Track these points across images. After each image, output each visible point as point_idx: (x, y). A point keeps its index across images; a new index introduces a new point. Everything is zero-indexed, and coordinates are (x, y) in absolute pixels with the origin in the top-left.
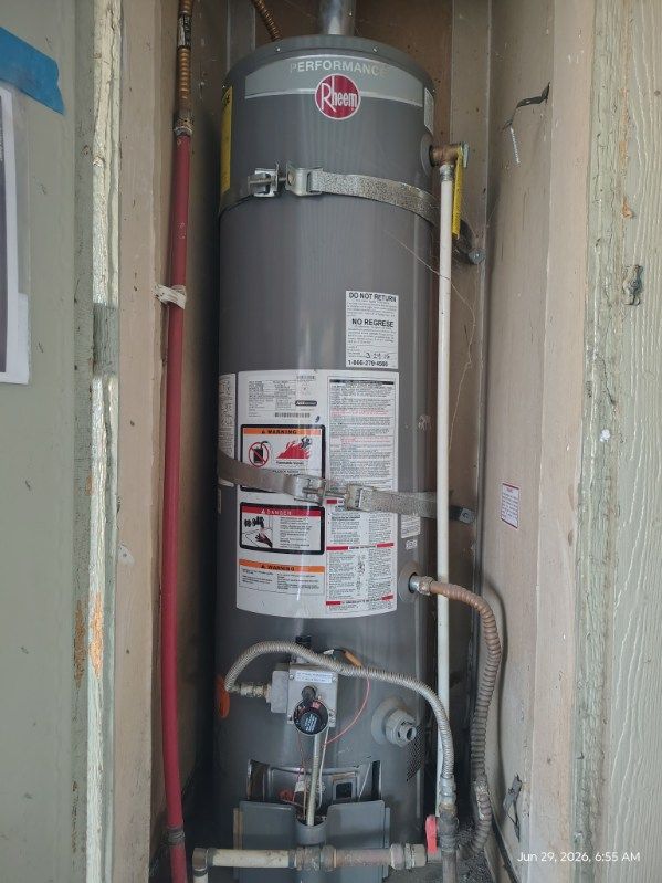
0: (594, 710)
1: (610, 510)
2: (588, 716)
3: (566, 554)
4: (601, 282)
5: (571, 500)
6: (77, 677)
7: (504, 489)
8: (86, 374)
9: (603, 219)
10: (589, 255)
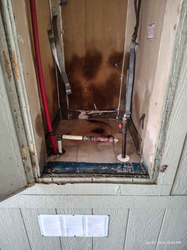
0: (174, 85)
2: (172, 86)
5: (178, 11)
6: (8, 77)
7: (149, 27)
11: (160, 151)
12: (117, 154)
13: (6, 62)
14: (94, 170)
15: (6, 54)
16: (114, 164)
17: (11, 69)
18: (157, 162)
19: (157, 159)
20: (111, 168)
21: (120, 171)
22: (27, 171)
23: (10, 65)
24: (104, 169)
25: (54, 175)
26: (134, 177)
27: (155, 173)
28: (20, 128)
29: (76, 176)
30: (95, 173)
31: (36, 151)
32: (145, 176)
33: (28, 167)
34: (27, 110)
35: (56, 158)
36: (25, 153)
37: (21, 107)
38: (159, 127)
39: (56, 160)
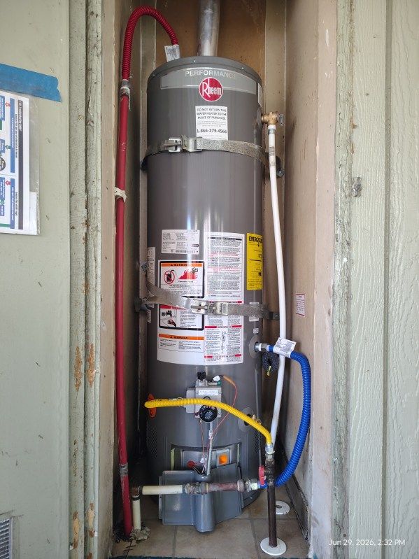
0: (342, 397)
1: (348, 297)
2: (339, 399)
3: (327, 321)
4: (341, 185)
5: (330, 293)
6: (76, 385)
7: (297, 297)
8: (81, 231)
9: (342, 155)
10: (336, 172)
11: (340, 527)
12: (258, 539)
13: (79, 362)
15: (80, 349)
17: (83, 372)
18: (339, 552)
23: (82, 367)
28: (78, 476)
31: (96, 528)
34: (94, 441)
35: (129, 549)
36: (77, 531)
37: (85, 436)
38: (331, 475)
39: (130, 554)
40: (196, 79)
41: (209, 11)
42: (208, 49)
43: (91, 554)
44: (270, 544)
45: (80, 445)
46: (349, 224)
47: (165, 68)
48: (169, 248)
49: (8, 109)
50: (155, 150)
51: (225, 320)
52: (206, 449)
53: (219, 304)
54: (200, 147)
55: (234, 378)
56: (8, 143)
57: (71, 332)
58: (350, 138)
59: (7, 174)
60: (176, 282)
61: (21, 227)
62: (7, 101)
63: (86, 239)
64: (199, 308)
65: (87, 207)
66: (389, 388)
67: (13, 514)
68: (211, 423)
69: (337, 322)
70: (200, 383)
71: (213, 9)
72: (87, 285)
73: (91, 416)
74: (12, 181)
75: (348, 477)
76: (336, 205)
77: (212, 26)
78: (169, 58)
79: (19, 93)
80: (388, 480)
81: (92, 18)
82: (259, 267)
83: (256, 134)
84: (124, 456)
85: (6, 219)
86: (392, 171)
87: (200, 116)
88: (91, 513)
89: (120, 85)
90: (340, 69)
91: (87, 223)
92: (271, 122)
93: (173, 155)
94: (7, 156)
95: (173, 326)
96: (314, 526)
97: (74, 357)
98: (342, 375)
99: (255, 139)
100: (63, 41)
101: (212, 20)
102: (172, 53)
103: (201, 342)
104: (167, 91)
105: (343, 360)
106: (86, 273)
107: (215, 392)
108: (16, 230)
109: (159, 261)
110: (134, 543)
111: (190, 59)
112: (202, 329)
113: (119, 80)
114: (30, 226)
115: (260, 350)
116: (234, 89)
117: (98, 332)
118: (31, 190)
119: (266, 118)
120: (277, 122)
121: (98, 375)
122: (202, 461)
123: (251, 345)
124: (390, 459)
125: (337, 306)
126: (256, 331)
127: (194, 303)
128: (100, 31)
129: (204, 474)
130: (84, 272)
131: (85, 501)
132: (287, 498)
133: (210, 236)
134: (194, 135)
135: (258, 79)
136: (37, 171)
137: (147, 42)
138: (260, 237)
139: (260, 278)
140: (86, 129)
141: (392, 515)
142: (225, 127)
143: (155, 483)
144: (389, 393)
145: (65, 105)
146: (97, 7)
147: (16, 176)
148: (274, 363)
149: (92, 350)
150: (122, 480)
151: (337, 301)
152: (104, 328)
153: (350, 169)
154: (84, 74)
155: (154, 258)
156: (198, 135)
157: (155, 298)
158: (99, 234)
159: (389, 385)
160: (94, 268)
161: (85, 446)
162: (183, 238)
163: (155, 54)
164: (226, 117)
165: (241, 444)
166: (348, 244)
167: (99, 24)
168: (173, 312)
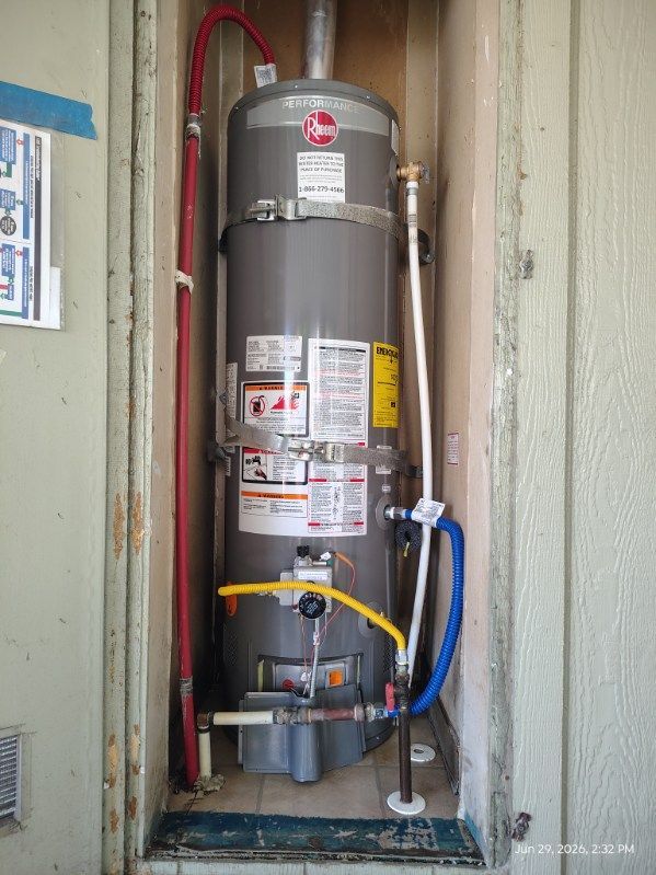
0: (504, 572)
1: (513, 427)
2: (499, 576)
3: (484, 464)
4: (504, 262)
5: (487, 421)
6: (115, 550)
7: (449, 439)
8: (124, 327)
9: (506, 218)
10: (496, 244)
11: (501, 764)
12: (385, 792)
13: (119, 517)
14: (310, 839)
15: (122, 498)
16: (377, 821)
17: (125, 531)
18: (498, 802)
19: (499, 793)
20: (367, 833)
21: (396, 844)
22: (109, 827)
23: (125, 524)
24: (345, 838)
25: (185, 854)
26: (437, 862)
27: (498, 846)
28: (117, 683)
29: (254, 858)
30: (313, 849)
31: (143, 762)
32: (470, 860)
33: (113, 813)
34: (141, 633)
35: (192, 802)
36: (115, 761)
37: (128, 626)
38: (488, 688)
39: (194, 808)
40: (299, 112)
41: (320, 14)
42: (318, 69)
43: (135, 800)
44: (402, 799)
45: (121, 637)
46: (514, 319)
47: (254, 97)
48: (257, 362)
49: (20, 149)
50: (238, 219)
51: (339, 470)
52: (309, 662)
53: (330, 447)
54: (303, 212)
55: (353, 558)
56: (20, 196)
57: (107, 474)
58: (518, 193)
59: (18, 241)
60: (267, 413)
61: (37, 317)
62: (20, 137)
63: (131, 339)
64: (301, 451)
65: (132, 293)
66: (574, 562)
67: (23, 730)
68: (317, 620)
69: (497, 463)
70: (301, 562)
71: (326, 11)
72: (132, 406)
73: (136, 595)
74: (25, 253)
75: (512, 692)
76: (497, 292)
77: (325, 36)
78: (260, 83)
79: (37, 126)
80: (572, 697)
81: (142, 21)
82: (394, 394)
83: (390, 195)
84: (187, 666)
85: (16, 305)
86: (579, 242)
87: (305, 167)
88: (135, 740)
89: (186, 122)
90: (502, 93)
91: (133, 316)
92: (412, 176)
93: (264, 226)
94: (18, 215)
95: (263, 479)
96: (466, 771)
97: (113, 510)
98: (503, 541)
99: (387, 203)
100: (101, 53)
101: (326, 27)
102: (265, 75)
103: (302, 502)
104: (257, 131)
105: (506, 519)
106: (131, 390)
107: (323, 575)
108: (30, 321)
109: (242, 384)
110: (200, 794)
111: (290, 84)
112: (305, 483)
113: (185, 113)
114: (51, 316)
115: (392, 517)
116: (355, 128)
117: (148, 475)
118: (51, 265)
119: (403, 171)
120: (420, 178)
121: (147, 539)
122: (304, 678)
123: (379, 510)
124: (576, 665)
125: (497, 439)
126: (386, 489)
127: (293, 444)
128: (154, 39)
129: (307, 696)
130: (127, 385)
131: (127, 722)
132: (432, 741)
133: (318, 346)
134: (294, 195)
135: (392, 114)
136: (61, 238)
137: (229, 62)
138: (393, 348)
139: (394, 411)
140: (133, 181)
141: (578, 750)
142: (342, 185)
143: (232, 707)
144: (573, 568)
145: (101, 145)
146: (150, 4)
147: (30, 244)
148: (414, 538)
149: (139, 501)
150: (184, 701)
151: (498, 432)
152: (158, 471)
153: (517, 239)
154: (131, 102)
155: (235, 379)
156: (301, 195)
157: (236, 438)
158: (151, 333)
159: (573, 556)
160: (143, 384)
161: (128, 641)
162: (277, 348)
163: (241, 80)
164: (343, 169)
165: (362, 655)
166: (514, 348)
167: (154, 29)
168: (262, 456)
